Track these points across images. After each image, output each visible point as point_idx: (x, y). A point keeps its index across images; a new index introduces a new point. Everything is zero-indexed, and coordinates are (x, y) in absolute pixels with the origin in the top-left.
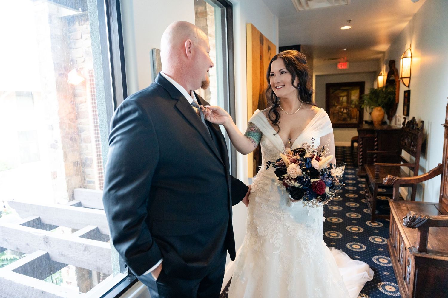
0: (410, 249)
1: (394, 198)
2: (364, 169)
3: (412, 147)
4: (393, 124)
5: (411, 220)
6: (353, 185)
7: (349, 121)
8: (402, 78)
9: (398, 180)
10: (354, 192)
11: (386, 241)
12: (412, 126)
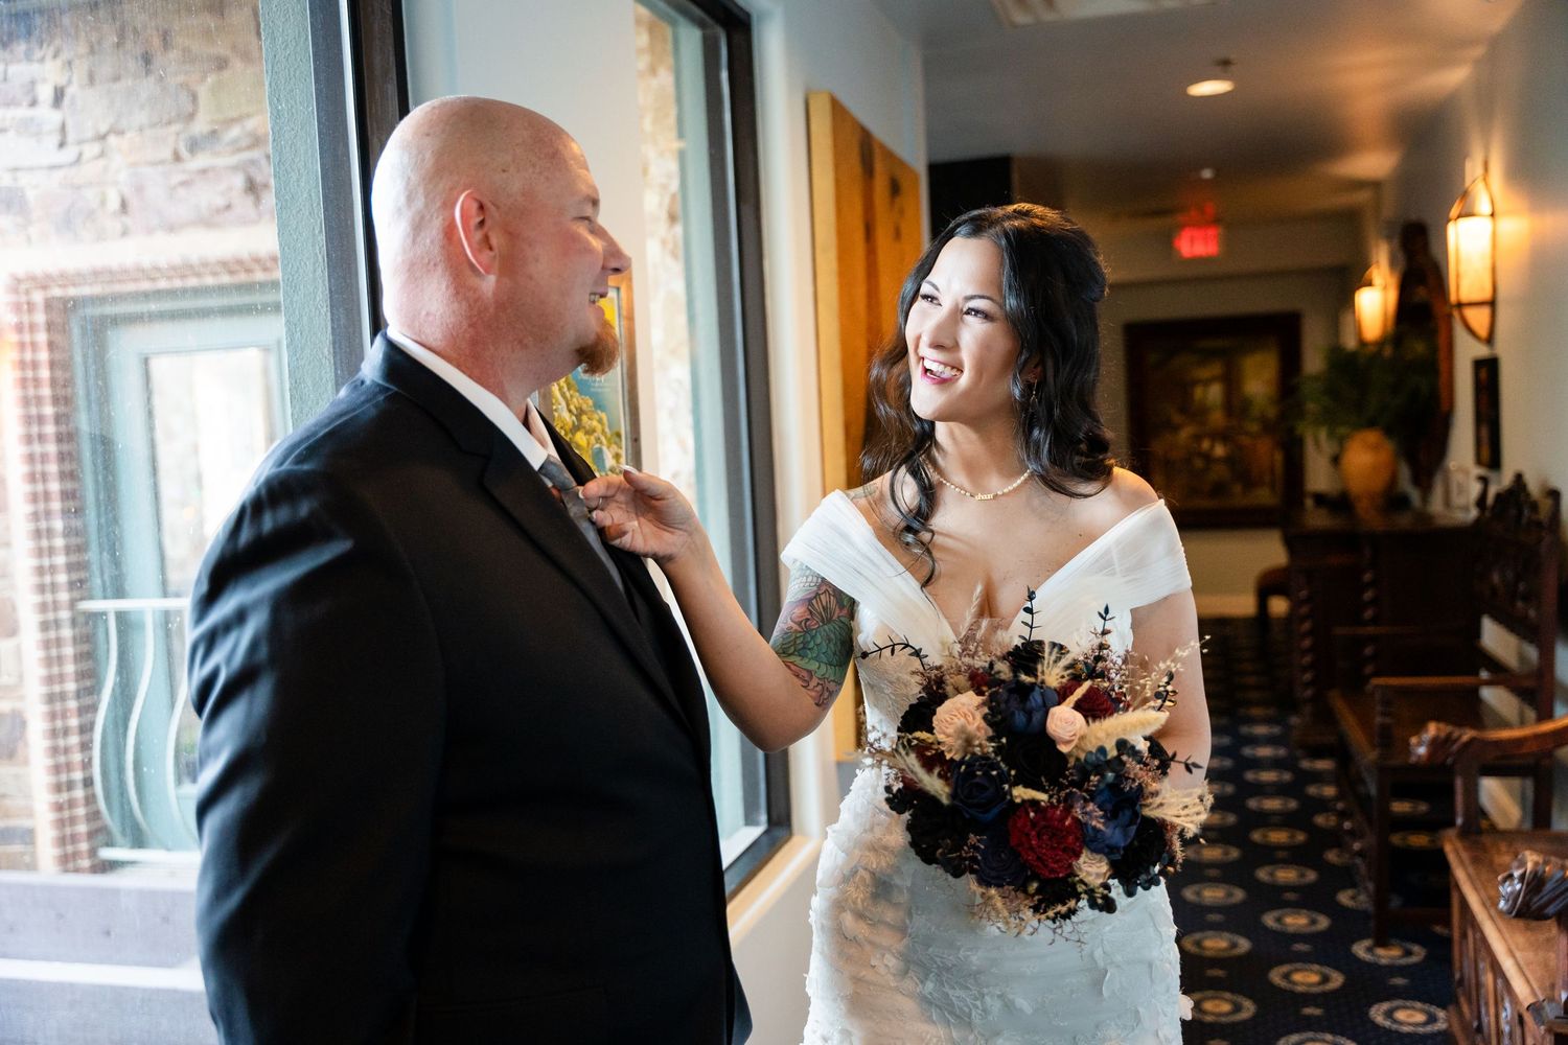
0: (1535, 1008)
1: (1459, 821)
2: (1326, 717)
3: (1520, 604)
4: (1436, 505)
5: (1528, 885)
6: (1279, 790)
7: (1239, 498)
8: (1460, 305)
9: (1472, 740)
10: (1287, 820)
11: (1443, 1020)
12: (1513, 512)
